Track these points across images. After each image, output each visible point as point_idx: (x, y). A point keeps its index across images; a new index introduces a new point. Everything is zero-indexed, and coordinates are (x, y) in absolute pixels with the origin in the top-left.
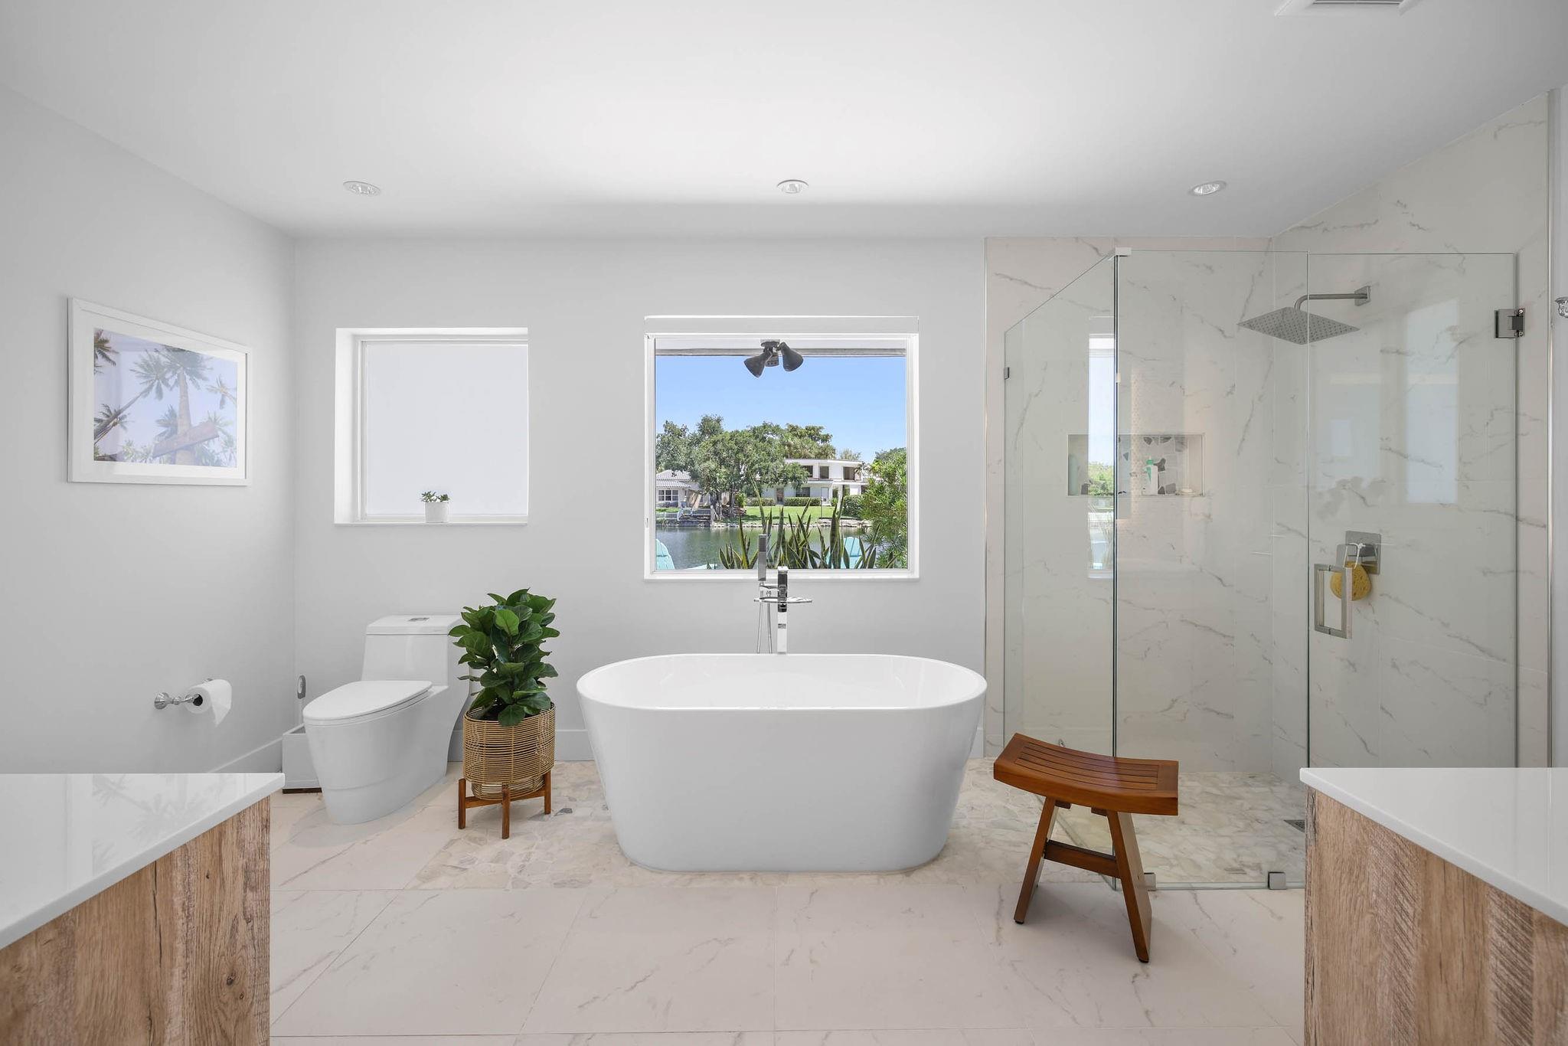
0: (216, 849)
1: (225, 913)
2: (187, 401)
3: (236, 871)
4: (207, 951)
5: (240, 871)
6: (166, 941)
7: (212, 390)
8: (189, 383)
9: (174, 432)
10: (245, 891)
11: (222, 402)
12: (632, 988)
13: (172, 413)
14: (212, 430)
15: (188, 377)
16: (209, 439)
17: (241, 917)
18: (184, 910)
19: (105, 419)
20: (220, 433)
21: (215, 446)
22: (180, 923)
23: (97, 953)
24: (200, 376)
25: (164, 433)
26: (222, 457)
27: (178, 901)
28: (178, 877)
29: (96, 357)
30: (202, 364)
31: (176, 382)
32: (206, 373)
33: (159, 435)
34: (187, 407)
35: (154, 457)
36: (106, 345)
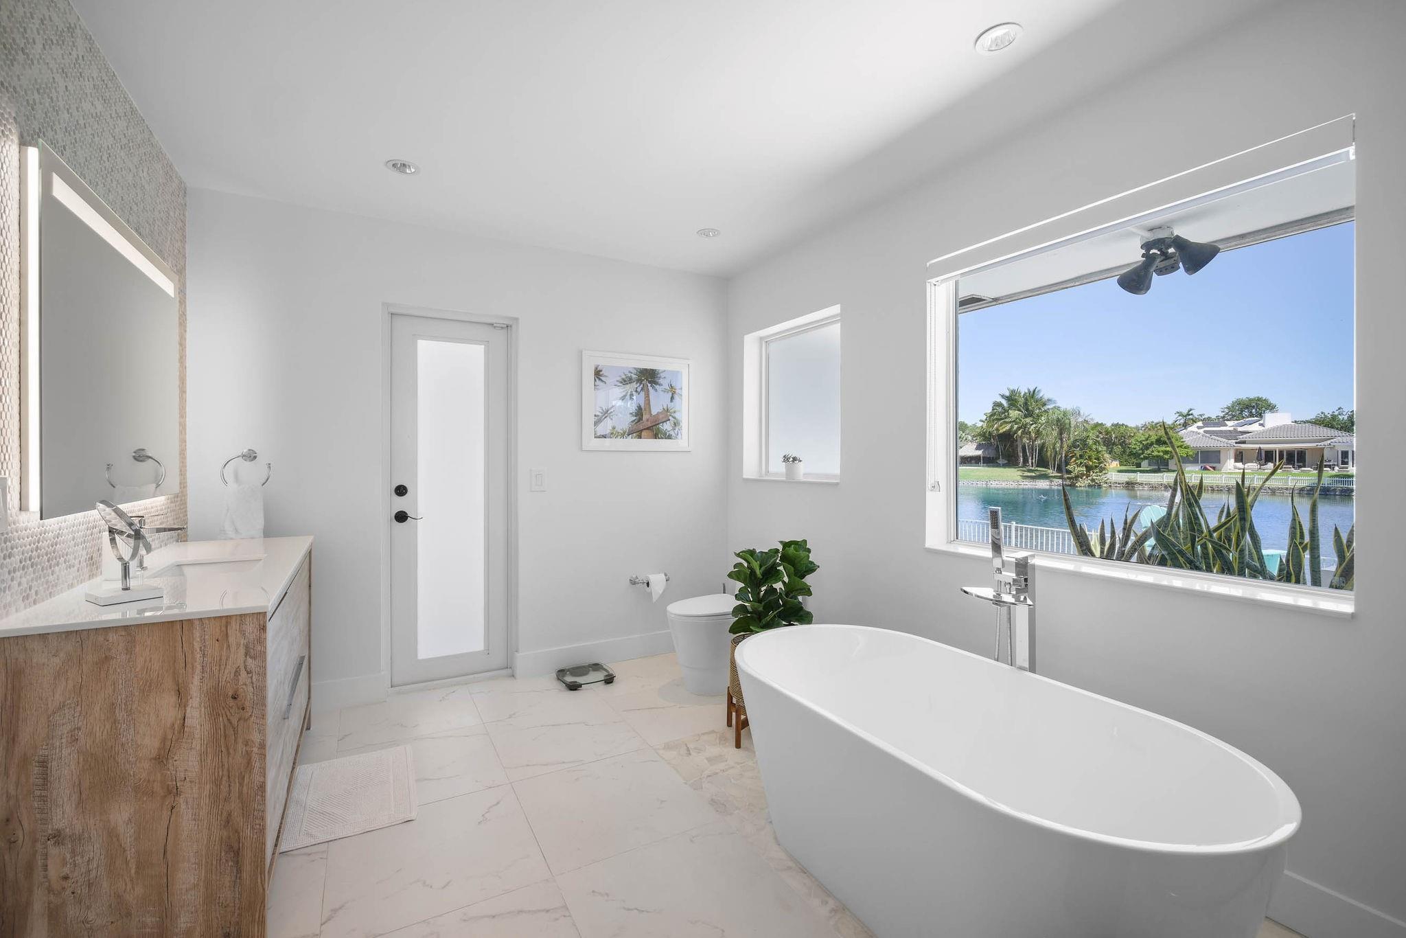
0: (224, 629)
1: (230, 662)
2: (649, 400)
3: (238, 645)
4: (217, 676)
5: (242, 646)
6: (189, 660)
7: (665, 391)
8: (650, 388)
9: (640, 419)
10: (246, 657)
11: (672, 398)
12: (629, 909)
13: (640, 408)
14: (667, 414)
15: (649, 385)
16: (663, 422)
17: (242, 668)
18: (201, 650)
19: (600, 414)
20: (670, 418)
21: (667, 427)
22: (198, 656)
23: (147, 650)
24: (657, 383)
25: (634, 420)
26: (672, 433)
27: (197, 646)
28: (197, 634)
29: (595, 380)
30: (659, 376)
31: (642, 389)
32: (661, 381)
33: (632, 422)
34: (649, 404)
35: (628, 435)
36: (601, 373)
